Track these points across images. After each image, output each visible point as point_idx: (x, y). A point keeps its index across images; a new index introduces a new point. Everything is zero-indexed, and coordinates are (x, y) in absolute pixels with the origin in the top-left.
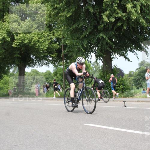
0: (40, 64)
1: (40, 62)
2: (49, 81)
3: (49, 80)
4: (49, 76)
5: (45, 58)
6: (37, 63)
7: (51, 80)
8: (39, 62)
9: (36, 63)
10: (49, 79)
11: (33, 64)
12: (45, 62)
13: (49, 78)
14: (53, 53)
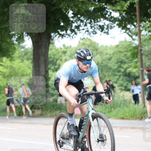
0: (91, 30)
1: (90, 23)
2: (126, 69)
3: (125, 66)
4: (125, 55)
5: (99, 13)
6: (81, 28)
7: (131, 66)
8: (86, 25)
9: (78, 27)
10: (125, 63)
11: (72, 31)
12: (103, 22)
13: (127, 61)
14: (116, 2)
